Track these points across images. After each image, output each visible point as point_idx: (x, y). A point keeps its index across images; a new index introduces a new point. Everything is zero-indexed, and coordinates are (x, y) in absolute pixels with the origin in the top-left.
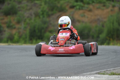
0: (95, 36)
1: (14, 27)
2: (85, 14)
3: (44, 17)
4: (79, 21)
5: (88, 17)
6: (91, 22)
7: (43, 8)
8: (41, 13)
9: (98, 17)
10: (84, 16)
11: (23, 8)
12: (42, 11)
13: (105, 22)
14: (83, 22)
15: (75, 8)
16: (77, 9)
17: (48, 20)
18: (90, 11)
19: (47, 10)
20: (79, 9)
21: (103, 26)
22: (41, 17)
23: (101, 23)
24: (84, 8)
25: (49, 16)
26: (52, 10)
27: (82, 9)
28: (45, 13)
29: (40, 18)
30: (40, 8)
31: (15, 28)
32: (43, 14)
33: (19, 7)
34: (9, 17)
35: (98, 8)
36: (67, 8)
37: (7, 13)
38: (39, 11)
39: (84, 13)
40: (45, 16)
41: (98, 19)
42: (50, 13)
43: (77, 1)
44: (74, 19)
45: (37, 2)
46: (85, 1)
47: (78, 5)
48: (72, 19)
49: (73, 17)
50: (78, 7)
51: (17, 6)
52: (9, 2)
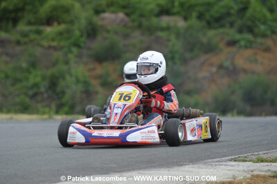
2: (258, 57)
3: (174, 63)
4: (245, 71)
5: (262, 63)
7: (174, 45)
10: (256, 61)
11: (134, 46)
12: (171, 52)
14: (253, 73)
15: (238, 45)
16: (240, 47)
17: (182, 69)
18: (267, 50)
20: (246, 47)
24: (254, 45)
25: (185, 61)
26: (192, 50)
27: (251, 47)
28: (177, 56)
30: (167, 46)
32: (172, 58)
33: (125, 46)
34: (105, 64)
36: (221, 45)
37: (100, 58)
39: (256, 54)
42: (188, 55)
43: (240, 31)
44: (235, 68)
45: (160, 34)
46: (256, 30)
47: (243, 39)
48: (231, 68)
49: (232, 63)
50: (243, 43)
51: (121, 43)
52: (105, 35)
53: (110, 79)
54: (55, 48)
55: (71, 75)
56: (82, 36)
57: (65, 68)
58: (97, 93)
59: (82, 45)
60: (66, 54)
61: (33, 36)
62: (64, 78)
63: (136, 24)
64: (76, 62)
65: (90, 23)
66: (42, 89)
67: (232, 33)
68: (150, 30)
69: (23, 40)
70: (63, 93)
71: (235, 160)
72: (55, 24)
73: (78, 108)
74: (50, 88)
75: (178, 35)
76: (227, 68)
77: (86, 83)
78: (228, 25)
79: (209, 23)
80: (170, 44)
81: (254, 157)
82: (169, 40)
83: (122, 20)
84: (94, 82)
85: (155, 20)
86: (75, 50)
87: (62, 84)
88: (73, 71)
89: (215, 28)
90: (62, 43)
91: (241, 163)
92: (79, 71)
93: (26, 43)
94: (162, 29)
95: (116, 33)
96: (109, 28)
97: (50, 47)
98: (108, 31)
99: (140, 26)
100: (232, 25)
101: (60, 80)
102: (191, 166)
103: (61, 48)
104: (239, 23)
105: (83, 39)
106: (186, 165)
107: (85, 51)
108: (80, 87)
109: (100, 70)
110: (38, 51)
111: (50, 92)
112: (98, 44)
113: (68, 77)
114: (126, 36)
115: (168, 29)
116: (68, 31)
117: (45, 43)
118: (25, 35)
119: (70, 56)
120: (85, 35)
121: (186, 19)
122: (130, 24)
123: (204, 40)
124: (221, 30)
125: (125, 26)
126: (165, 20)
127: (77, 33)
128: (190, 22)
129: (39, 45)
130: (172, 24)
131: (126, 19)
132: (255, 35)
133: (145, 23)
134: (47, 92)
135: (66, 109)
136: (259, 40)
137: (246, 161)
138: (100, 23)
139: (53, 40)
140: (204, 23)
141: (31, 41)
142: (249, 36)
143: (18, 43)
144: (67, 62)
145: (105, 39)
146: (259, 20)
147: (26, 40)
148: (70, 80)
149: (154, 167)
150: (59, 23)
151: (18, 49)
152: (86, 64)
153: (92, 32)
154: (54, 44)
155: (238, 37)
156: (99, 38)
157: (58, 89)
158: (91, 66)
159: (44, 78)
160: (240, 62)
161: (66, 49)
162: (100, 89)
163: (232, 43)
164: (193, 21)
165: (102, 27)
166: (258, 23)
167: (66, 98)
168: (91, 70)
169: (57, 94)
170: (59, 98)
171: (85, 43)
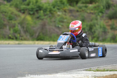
1: (116, 28)
34: (113, 20)
53: (114, 26)
54: (92, 13)
55: (98, 24)
56: (104, 8)
57: (95, 21)
58: (109, 32)
59: (104, 12)
61: (84, 8)
62: (95, 26)
64: (101, 19)
65: (107, 3)
66: (86, 31)
69: (79, 10)
70: (95, 32)
72: (94, 3)
73: (101, 38)
74: (89, 30)
77: (104, 28)
84: (108, 28)
86: (100, 14)
87: (94, 28)
90: (96, 11)
92: (101, 23)
93: (81, 11)
97: (90, 13)
98: (115, 6)
103: (95, 13)
105: (104, 10)
107: (105, 15)
108: (101, 30)
110: (85, 15)
111: (89, 32)
112: (110, 12)
116: (98, 6)
117: (89, 11)
118: (80, 8)
119: (98, 17)
120: (105, 8)
127: (102, 7)
129: (86, 12)
134: (88, 32)
135: (96, 39)
138: (111, 3)
139: (92, 10)
141: (83, 10)
143: (78, 11)
144: (97, 19)
145: (113, 9)
147: (81, 10)
148: (97, 26)
151: (78, 14)
152: (105, 20)
153: (108, 7)
154: (92, 12)
156: (111, 9)
157: (93, 30)
158: (107, 21)
159: (87, 26)
161: (97, 14)
168: (107, 23)
169: (92, 33)
170: (93, 34)
171: (105, 11)
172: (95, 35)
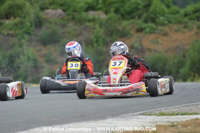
0: (174, 71)
1: (56, 61)
2: (159, 40)
3: (99, 45)
4: (149, 50)
5: (162, 44)
6: (167, 51)
7: (98, 32)
8: (95, 40)
9: (178, 44)
10: (157, 43)
11: (69, 33)
12: (96, 37)
13: (187, 50)
14: (156, 51)
15: (144, 31)
16: (146, 33)
17: (104, 49)
18: (165, 35)
19: (104, 36)
20: (150, 33)
21: (184, 56)
22: (95, 45)
23: (181, 52)
24: (156, 31)
26: (111, 35)
27: (154, 33)
28: (100, 40)
29: (93, 47)
30: (93, 33)
31: (57, 63)
32: (97, 41)
33: (62, 33)
34: (48, 46)
35: (176, 31)
36: (132, 32)
37: (45, 42)
38: (92, 37)
39: (157, 38)
40: (101, 44)
41: (178, 47)
42: (108, 39)
43: (146, 22)
44: (142, 48)
45: (88, 24)
46: (157, 20)
47: (148, 27)
48: (140, 48)
49: (141, 45)
50: (148, 30)
51: (60, 31)
52: (48, 25)
53: (52, 57)
54: (12, 35)
55: (24, 55)
56: (31, 26)
57: (20, 49)
58: (43, 67)
59: (32, 33)
60: (20, 40)
62: (19, 57)
63: (70, 17)
64: (27, 45)
65: (37, 17)
66: (4, 65)
67: (139, 23)
68: (81, 22)
70: (19, 68)
71: (144, 114)
72: (12, 18)
73: (30, 79)
74: (9, 64)
75: (101, 25)
76: (136, 48)
77: (35, 60)
78: (137, 17)
79: (123, 15)
80: (96, 31)
81: (157, 112)
82: (94, 28)
83: (61, 15)
85: (84, 14)
86: (26, 36)
87: (17, 61)
88: (25, 52)
89: (128, 19)
90: (17, 32)
91: (148, 117)
92: (30, 51)
94: (90, 21)
95: (56, 24)
96: (51, 20)
97: (8, 35)
98: (50, 23)
99: (73, 18)
100: (139, 17)
101: (17, 58)
102: (112, 119)
103: (16, 36)
104: (145, 15)
105: (32, 29)
106: (108, 118)
107: (34, 37)
108: (31, 64)
109: (45, 51)
111: (9, 67)
112: (43, 32)
113: (22, 56)
114: (64, 26)
115: (93, 20)
116: (22, 23)
117: (5, 32)
119: (23, 41)
120: (34, 26)
121: (106, 13)
122: (66, 17)
123: (120, 28)
124: (132, 21)
125: (62, 18)
126: (92, 14)
127: (28, 24)
128: (109, 15)
130: (96, 17)
131: (63, 13)
132: (156, 24)
133: (77, 16)
134: (7, 67)
136: (160, 27)
137: (151, 115)
138: (44, 17)
139: (11, 29)
140: (119, 16)
142: (152, 25)
144: (21, 46)
145: (48, 28)
146: (159, 13)
148: (23, 58)
149: (85, 120)
150: (15, 18)
152: (34, 46)
153: (39, 23)
154: (12, 32)
155: (144, 25)
156: (44, 28)
157: (15, 65)
158: (38, 48)
160: (146, 44)
161: (20, 36)
162: (45, 65)
163: (140, 30)
164: (112, 14)
165: (46, 19)
166: (158, 15)
167: (21, 72)
168: (38, 51)
169: (14, 69)
170: (16, 72)
171: (33, 31)
172: (19, 73)
